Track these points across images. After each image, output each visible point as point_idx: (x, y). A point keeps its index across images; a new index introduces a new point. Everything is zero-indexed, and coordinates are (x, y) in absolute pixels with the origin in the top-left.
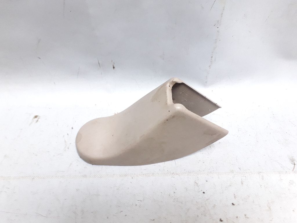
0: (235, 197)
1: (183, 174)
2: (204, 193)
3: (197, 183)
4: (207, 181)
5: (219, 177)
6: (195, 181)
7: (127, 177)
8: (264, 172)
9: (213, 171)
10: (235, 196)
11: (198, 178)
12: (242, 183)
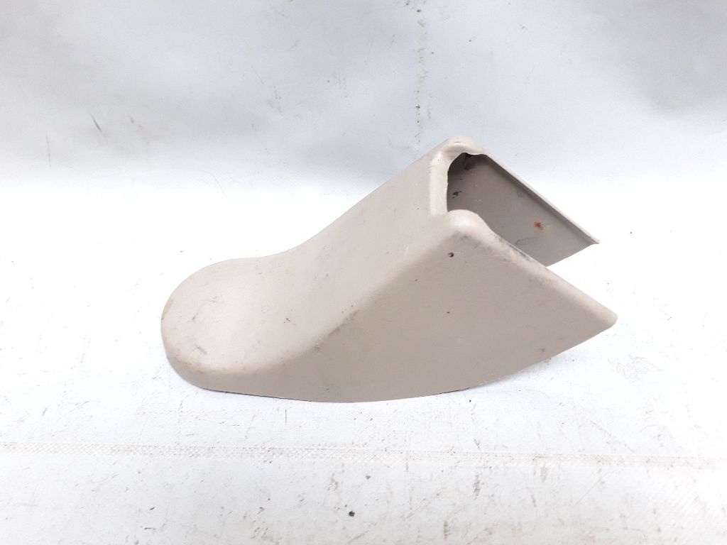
0: (445, 531)
1: (300, 452)
2: (351, 514)
3: (336, 483)
4: (368, 477)
5: (407, 468)
6: (334, 474)
7: (132, 454)
8: (551, 455)
9: (394, 446)
10: (447, 528)
11: (343, 465)
12: (477, 490)
